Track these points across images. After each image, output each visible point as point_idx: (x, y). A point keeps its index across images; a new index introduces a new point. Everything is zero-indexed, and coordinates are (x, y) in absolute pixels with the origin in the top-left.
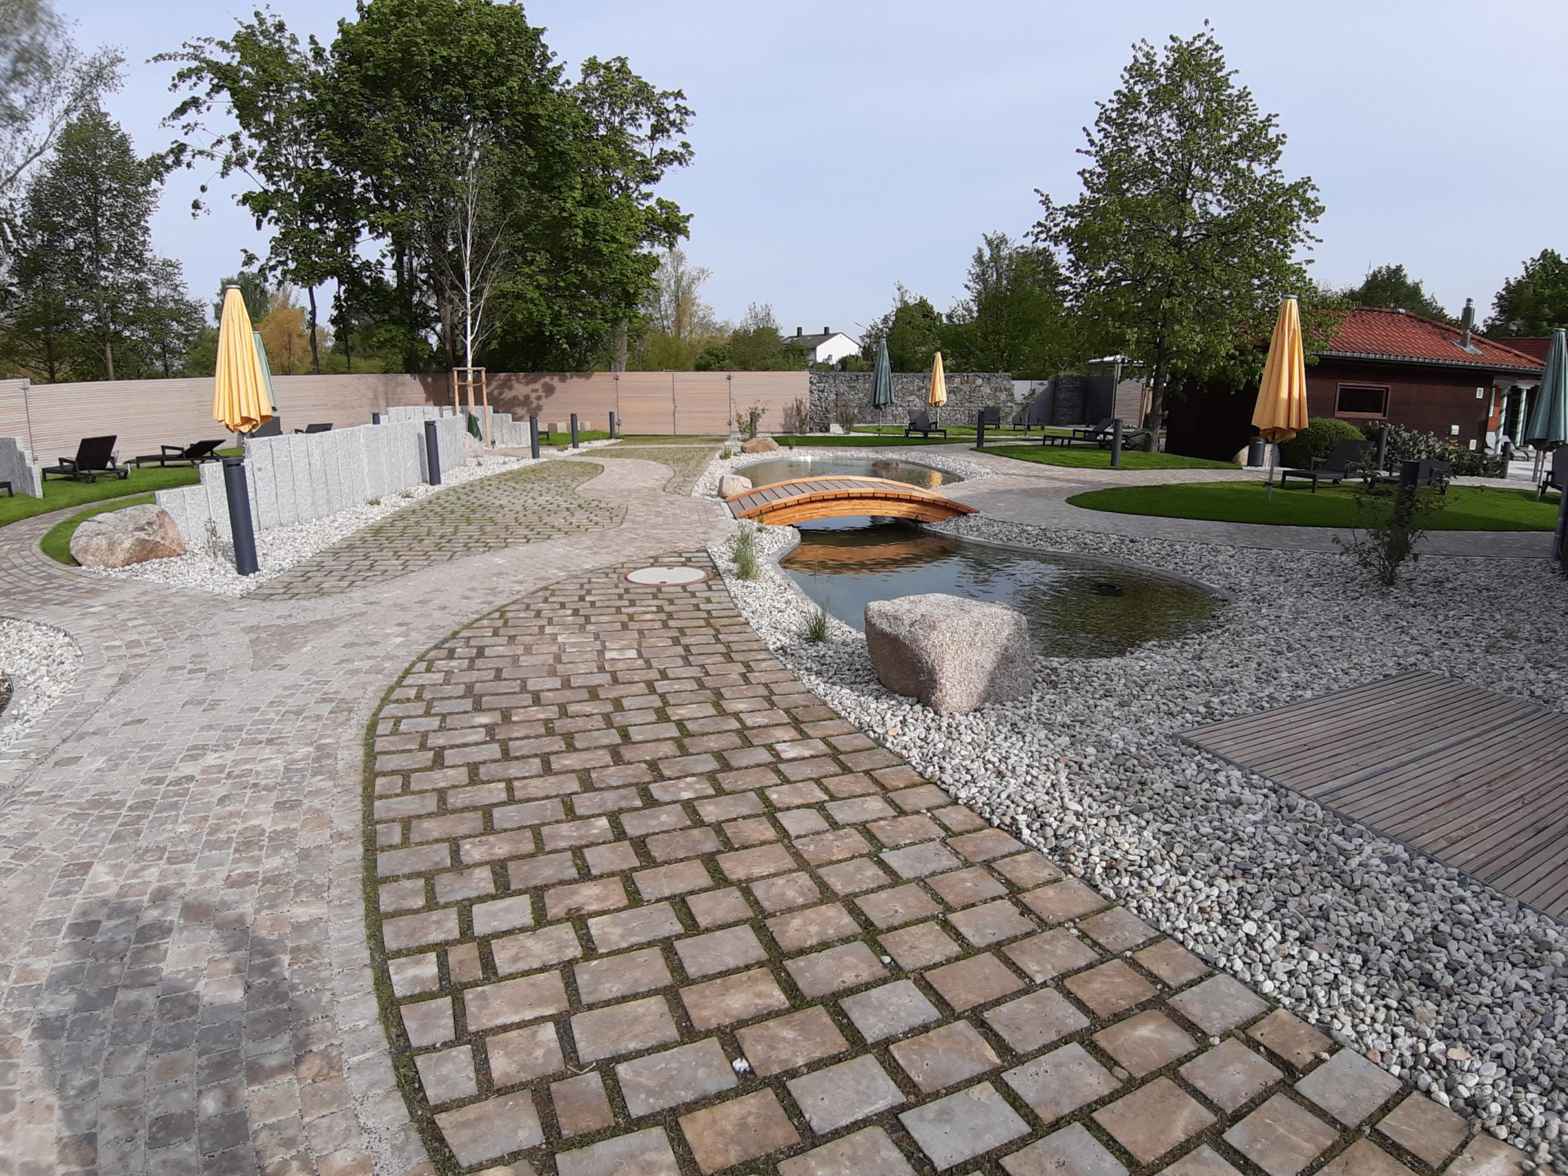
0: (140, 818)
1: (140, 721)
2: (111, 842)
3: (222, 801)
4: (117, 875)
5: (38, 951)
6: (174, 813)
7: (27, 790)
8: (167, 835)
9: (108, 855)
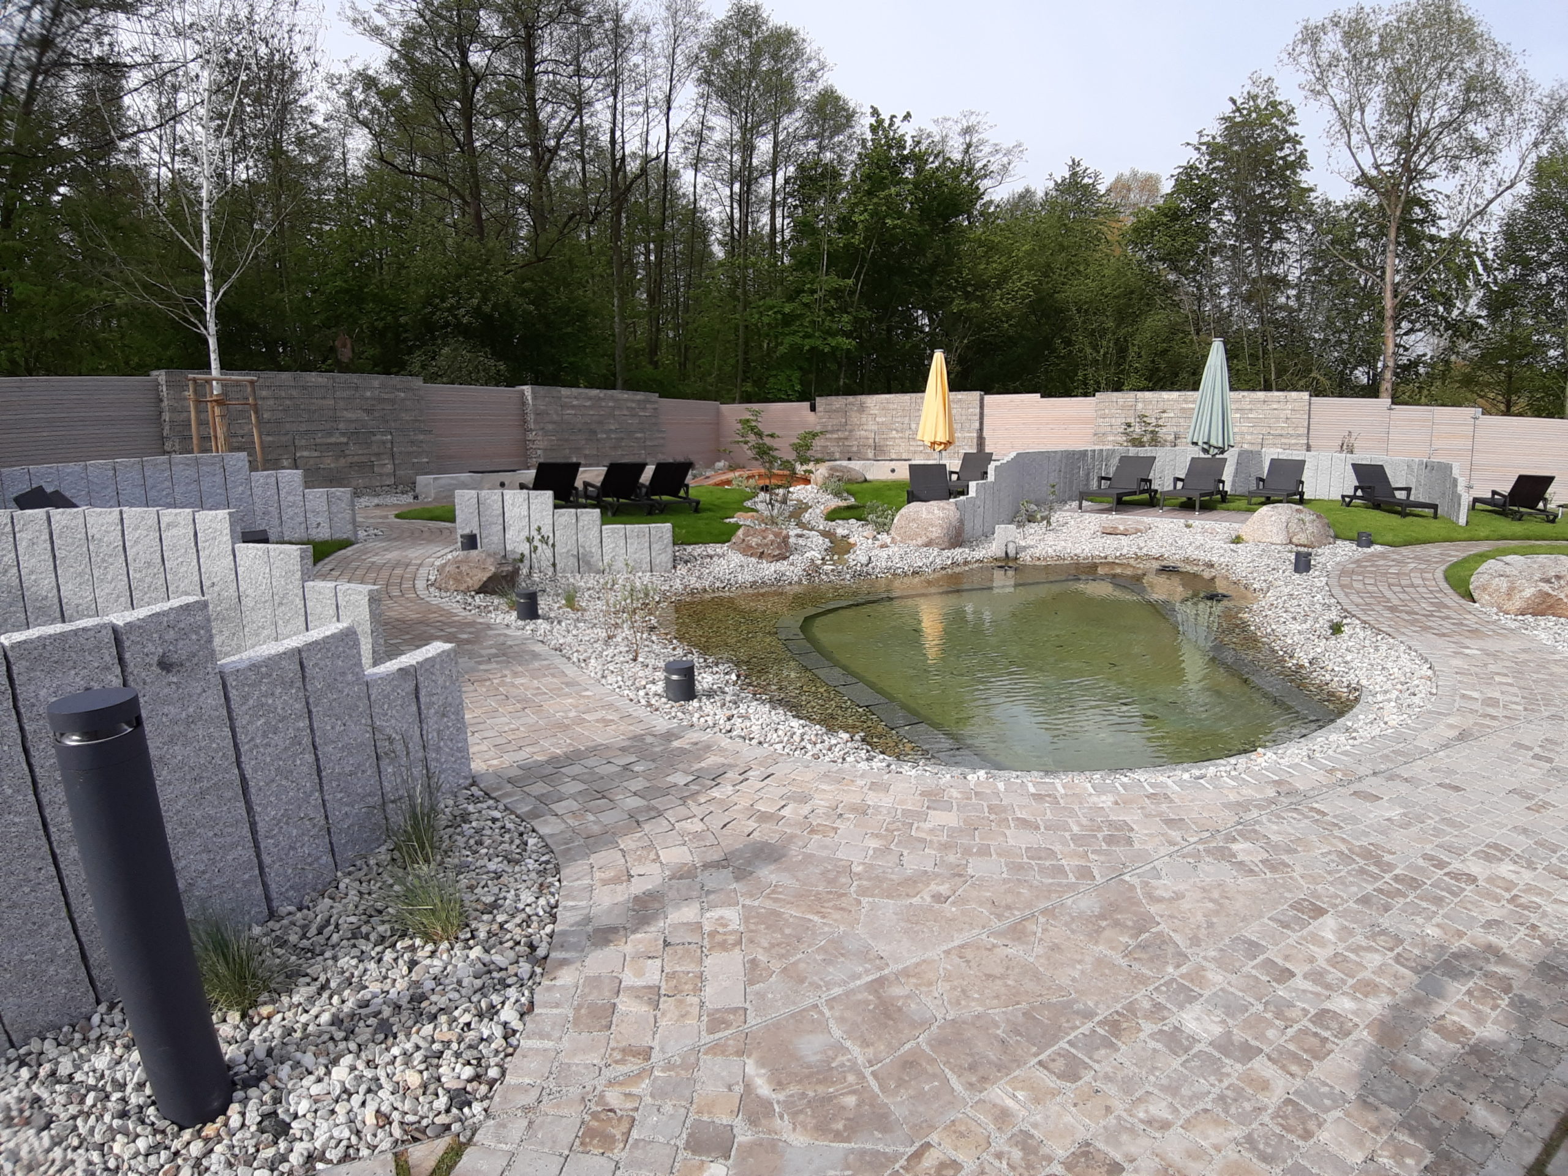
0: (1399, 893)
1: (1457, 789)
2: (1357, 901)
3: (1490, 924)
4: (1341, 939)
5: (1223, 963)
6: (1434, 909)
7: (1315, 805)
8: (1413, 928)
9: (1345, 913)
